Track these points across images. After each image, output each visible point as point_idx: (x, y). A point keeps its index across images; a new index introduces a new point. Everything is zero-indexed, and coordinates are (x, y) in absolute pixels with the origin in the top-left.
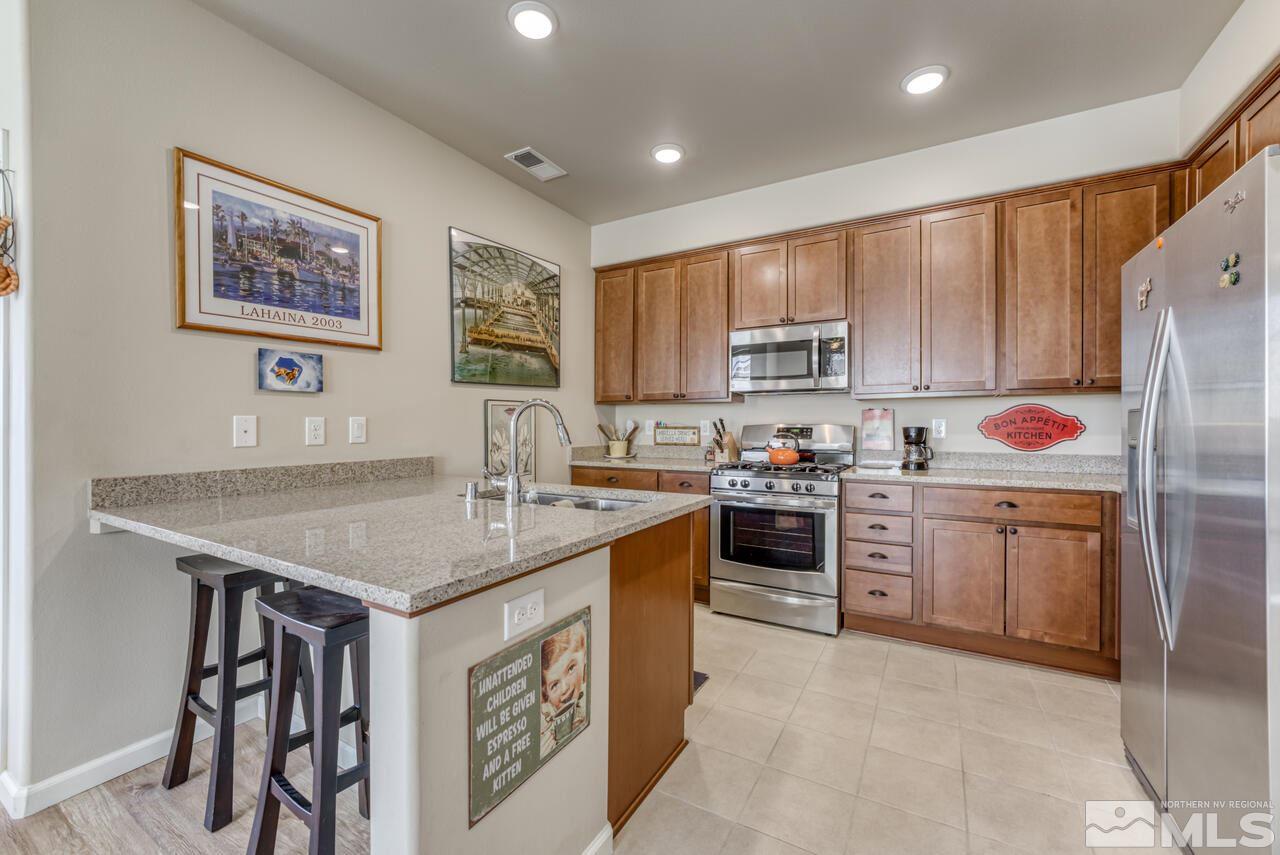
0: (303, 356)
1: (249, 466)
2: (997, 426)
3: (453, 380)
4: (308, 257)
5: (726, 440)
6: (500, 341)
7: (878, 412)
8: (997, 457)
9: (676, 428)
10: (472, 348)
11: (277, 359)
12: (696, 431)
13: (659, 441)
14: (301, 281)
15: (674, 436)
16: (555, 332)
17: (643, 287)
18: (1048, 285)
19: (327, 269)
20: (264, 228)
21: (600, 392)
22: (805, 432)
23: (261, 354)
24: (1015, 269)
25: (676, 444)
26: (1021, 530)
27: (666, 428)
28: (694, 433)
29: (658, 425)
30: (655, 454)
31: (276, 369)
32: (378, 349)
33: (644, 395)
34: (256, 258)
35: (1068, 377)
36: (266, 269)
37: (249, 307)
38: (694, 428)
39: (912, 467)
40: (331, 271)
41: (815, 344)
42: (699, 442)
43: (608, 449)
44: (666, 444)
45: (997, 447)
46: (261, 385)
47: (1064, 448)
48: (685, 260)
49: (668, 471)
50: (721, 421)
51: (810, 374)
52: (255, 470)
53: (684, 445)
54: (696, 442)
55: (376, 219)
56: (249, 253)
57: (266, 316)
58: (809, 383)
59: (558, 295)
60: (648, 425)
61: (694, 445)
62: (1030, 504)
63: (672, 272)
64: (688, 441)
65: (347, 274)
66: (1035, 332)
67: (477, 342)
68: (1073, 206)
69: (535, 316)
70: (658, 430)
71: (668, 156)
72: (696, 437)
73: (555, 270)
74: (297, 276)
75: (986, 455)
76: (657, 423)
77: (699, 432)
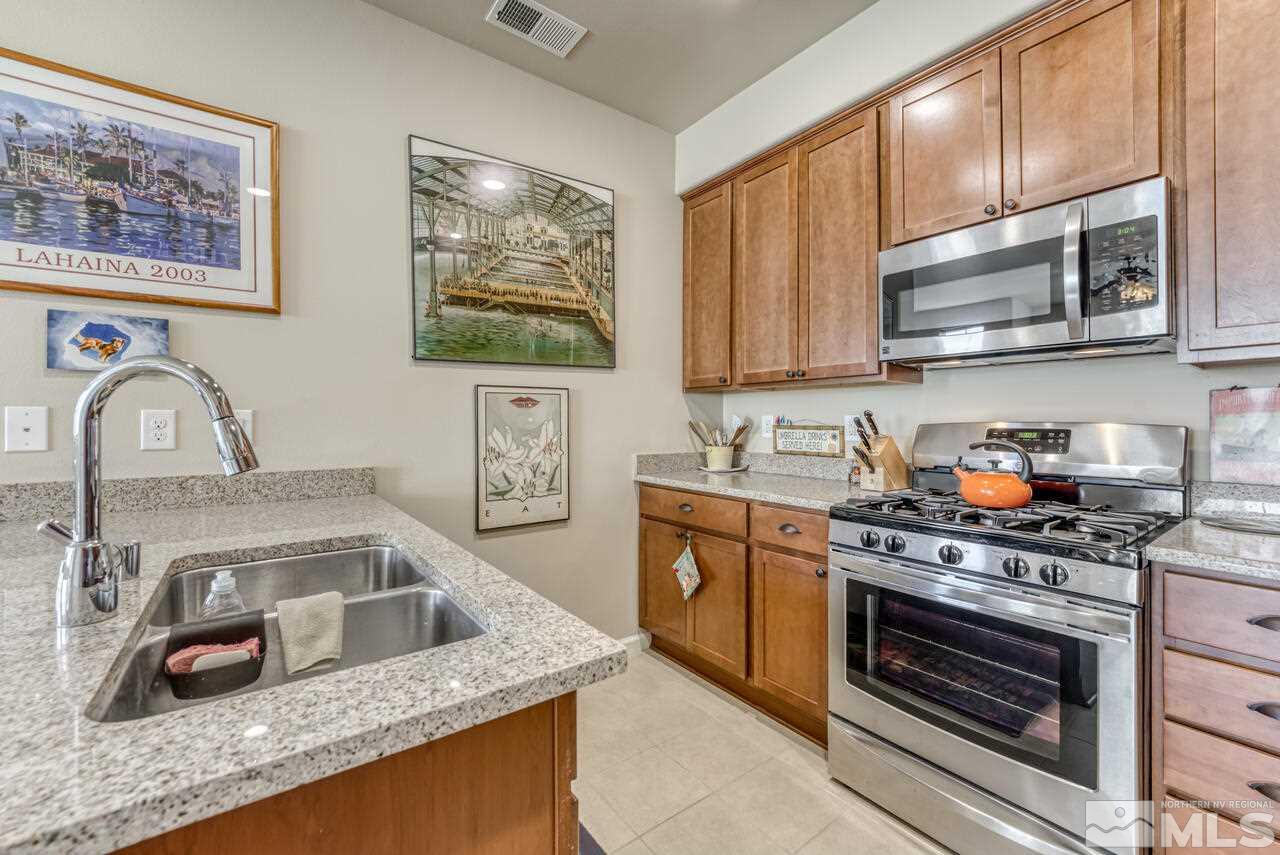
0: (132, 321)
1: (22, 481)
3: (415, 358)
4: (144, 180)
5: (878, 449)
6: (500, 299)
7: (1259, 394)
9: (805, 428)
11: (83, 326)
12: (837, 432)
13: (780, 447)
14: (129, 213)
15: (803, 441)
17: (743, 207)
19: (180, 197)
20: (59, 136)
21: (689, 373)
22: (1055, 438)
23: (52, 317)
25: (805, 454)
27: (792, 427)
28: (834, 437)
29: (781, 424)
30: (775, 469)
31: (81, 339)
32: (270, 310)
33: (746, 376)
34: (46, 180)
36: (64, 196)
37: (31, 251)
38: (836, 428)
40: (186, 200)
41: (1071, 249)
42: (843, 451)
43: (703, 460)
44: (791, 453)
46: (52, 360)
48: (806, 147)
49: (764, 504)
50: (869, 416)
51: (1058, 310)
52: (33, 487)
53: (820, 455)
54: (837, 451)
55: (270, 125)
56: (32, 172)
57: (64, 264)
58: (1059, 332)
59: (610, 234)
60: (767, 421)
61: (834, 456)
64: (825, 449)
65: (217, 203)
67: (457, 301)
69: (567, 263)
70: (779, 431)
72: (837, 443)
73: (605, 196)
74: (123, 206)
76: (778, 421)
77: (842, 433)
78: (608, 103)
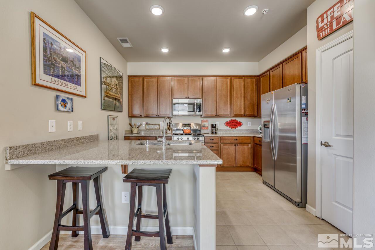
0: (68, 98)
1: (55, 139)
2: (228, 124)
3: (101, 109)
4: (68, 62)
6: (111, 96)
8: (228, 130)
9: (153, 124)
10: (106, 98)
11: (61, 99)
13: (147, 128)
14: (67, 71)
15: (152, 127)
16: (121, 94)
17: (145, 83)
18: (239, 96)
20: (57, 49)
21: (130, 113)
23: (57, 97)
24: (234, 91)
25: (152, 129)
26: (238, 144)
27: (150, 124)
28: (158, 126)
29: (147, 124)
30: (146, 132)
31: (61, 102)
32: (85, 97)
33: (146, 115)
34: (55, 61)
35: (242, 114)
36: (58, 65)
37: (54, 78)
38: (158, 124)
39: (214, 133)
40: (74, 68)
41: (195, 104)
42: (160, 128)
43: (132, 131)
44: (150, 129)
45: (228, 128)
46: (57, 109)
47: (239, 128)
48: (159, 78)
50: (169, 122)
51: (194, 111)
52: (57, 141)
53: (155, 129)
55: (85, 52)
56: (53, 58)
57: (58, 82)
58: (193, 113)
59: (122, 83)
60: (144, 124)
61: (158, 129)
62: (240, 139)
63: (155, 80)
64: (156, 128)
65: (78, 70)
66: (237, 105)
67: (107, 96)
68: (243, 80)
69: (118, 89)
70: (147, 125)
71: (165, 50)
73: (121, 74)
74: (66, 69)
75: (226, 130)
76: (146, 123)
77: (160, 125)
78: (121, 54)
